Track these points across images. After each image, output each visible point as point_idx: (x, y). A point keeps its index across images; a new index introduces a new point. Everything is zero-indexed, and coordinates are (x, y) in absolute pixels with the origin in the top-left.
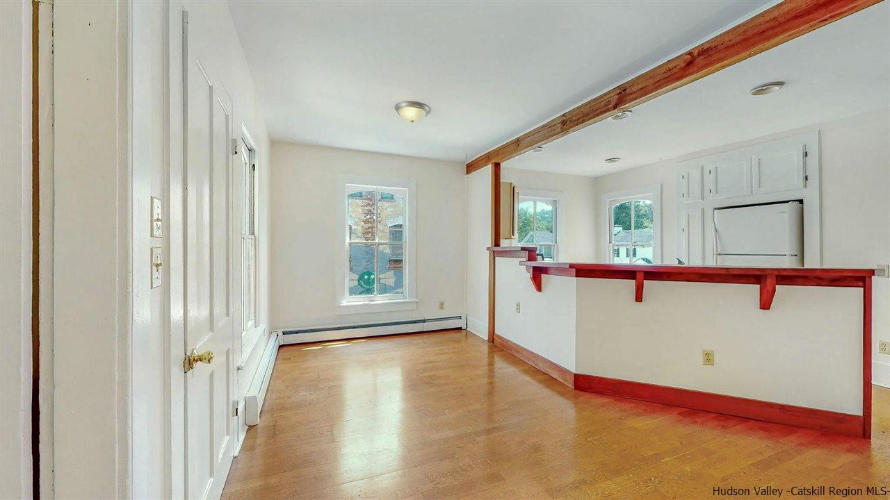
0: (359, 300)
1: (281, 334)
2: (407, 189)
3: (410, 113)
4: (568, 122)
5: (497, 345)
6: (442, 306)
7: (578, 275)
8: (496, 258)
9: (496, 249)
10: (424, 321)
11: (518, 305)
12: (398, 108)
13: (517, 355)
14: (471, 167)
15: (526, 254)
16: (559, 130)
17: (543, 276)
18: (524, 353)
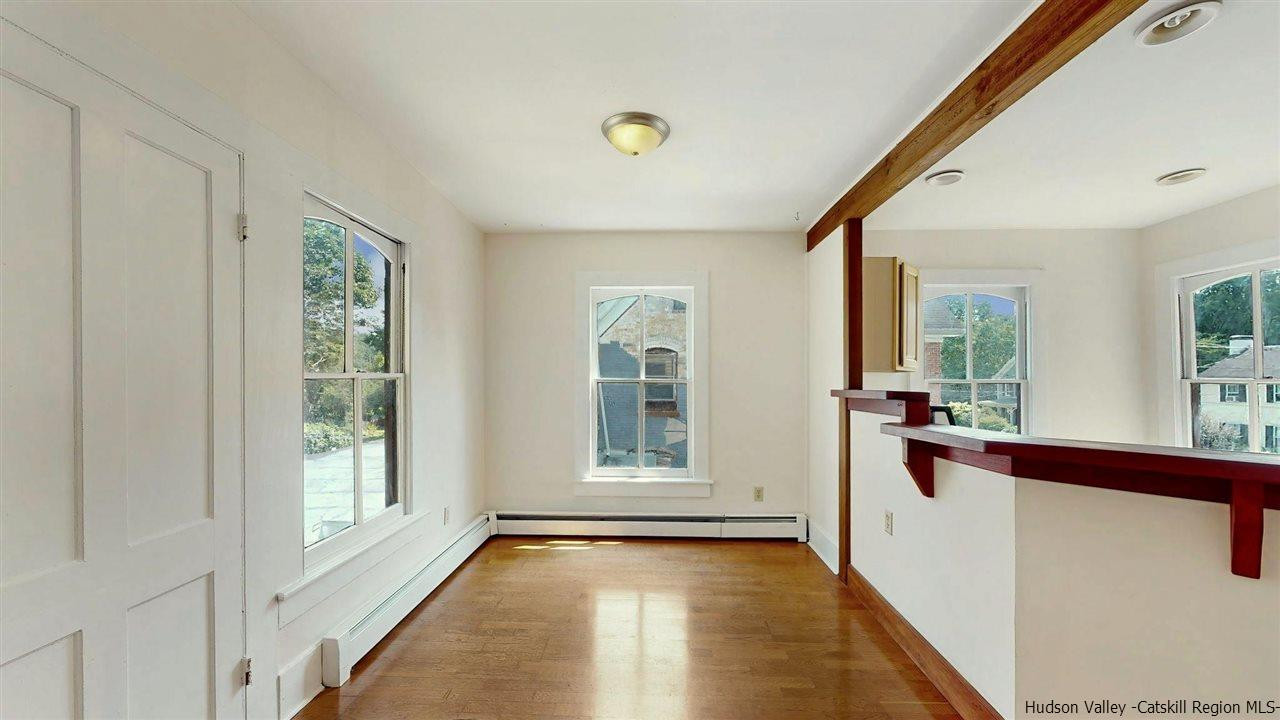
0: (613, 475)
1: (493, 518)
2: (692, 288)
3: (629, 135)
4: (993, 80)
5: (853, 590)
6: (759, 494)
7: (1017, 472)
8: (852, 412)
9: (855, 394)
10: (722, 520)
11: (889, 517)
12: (606, 131)
13: (886, 626)
14: (814, 237)
15: (901, 408)
16: (972, 106)
17: (939, 463)
18: (900, 628)
